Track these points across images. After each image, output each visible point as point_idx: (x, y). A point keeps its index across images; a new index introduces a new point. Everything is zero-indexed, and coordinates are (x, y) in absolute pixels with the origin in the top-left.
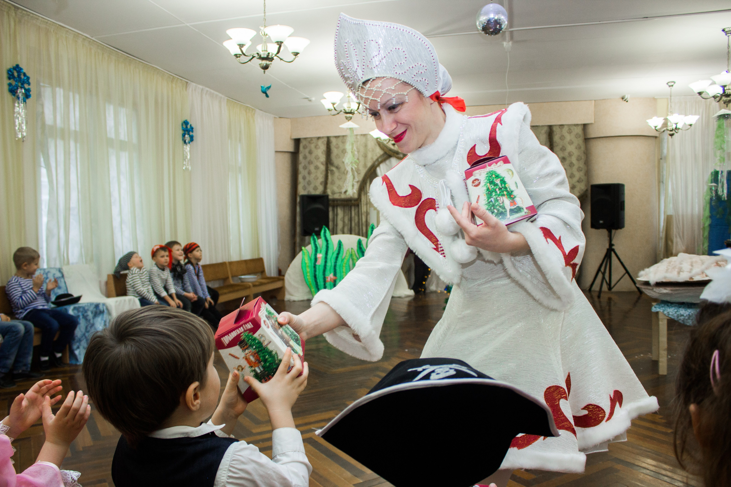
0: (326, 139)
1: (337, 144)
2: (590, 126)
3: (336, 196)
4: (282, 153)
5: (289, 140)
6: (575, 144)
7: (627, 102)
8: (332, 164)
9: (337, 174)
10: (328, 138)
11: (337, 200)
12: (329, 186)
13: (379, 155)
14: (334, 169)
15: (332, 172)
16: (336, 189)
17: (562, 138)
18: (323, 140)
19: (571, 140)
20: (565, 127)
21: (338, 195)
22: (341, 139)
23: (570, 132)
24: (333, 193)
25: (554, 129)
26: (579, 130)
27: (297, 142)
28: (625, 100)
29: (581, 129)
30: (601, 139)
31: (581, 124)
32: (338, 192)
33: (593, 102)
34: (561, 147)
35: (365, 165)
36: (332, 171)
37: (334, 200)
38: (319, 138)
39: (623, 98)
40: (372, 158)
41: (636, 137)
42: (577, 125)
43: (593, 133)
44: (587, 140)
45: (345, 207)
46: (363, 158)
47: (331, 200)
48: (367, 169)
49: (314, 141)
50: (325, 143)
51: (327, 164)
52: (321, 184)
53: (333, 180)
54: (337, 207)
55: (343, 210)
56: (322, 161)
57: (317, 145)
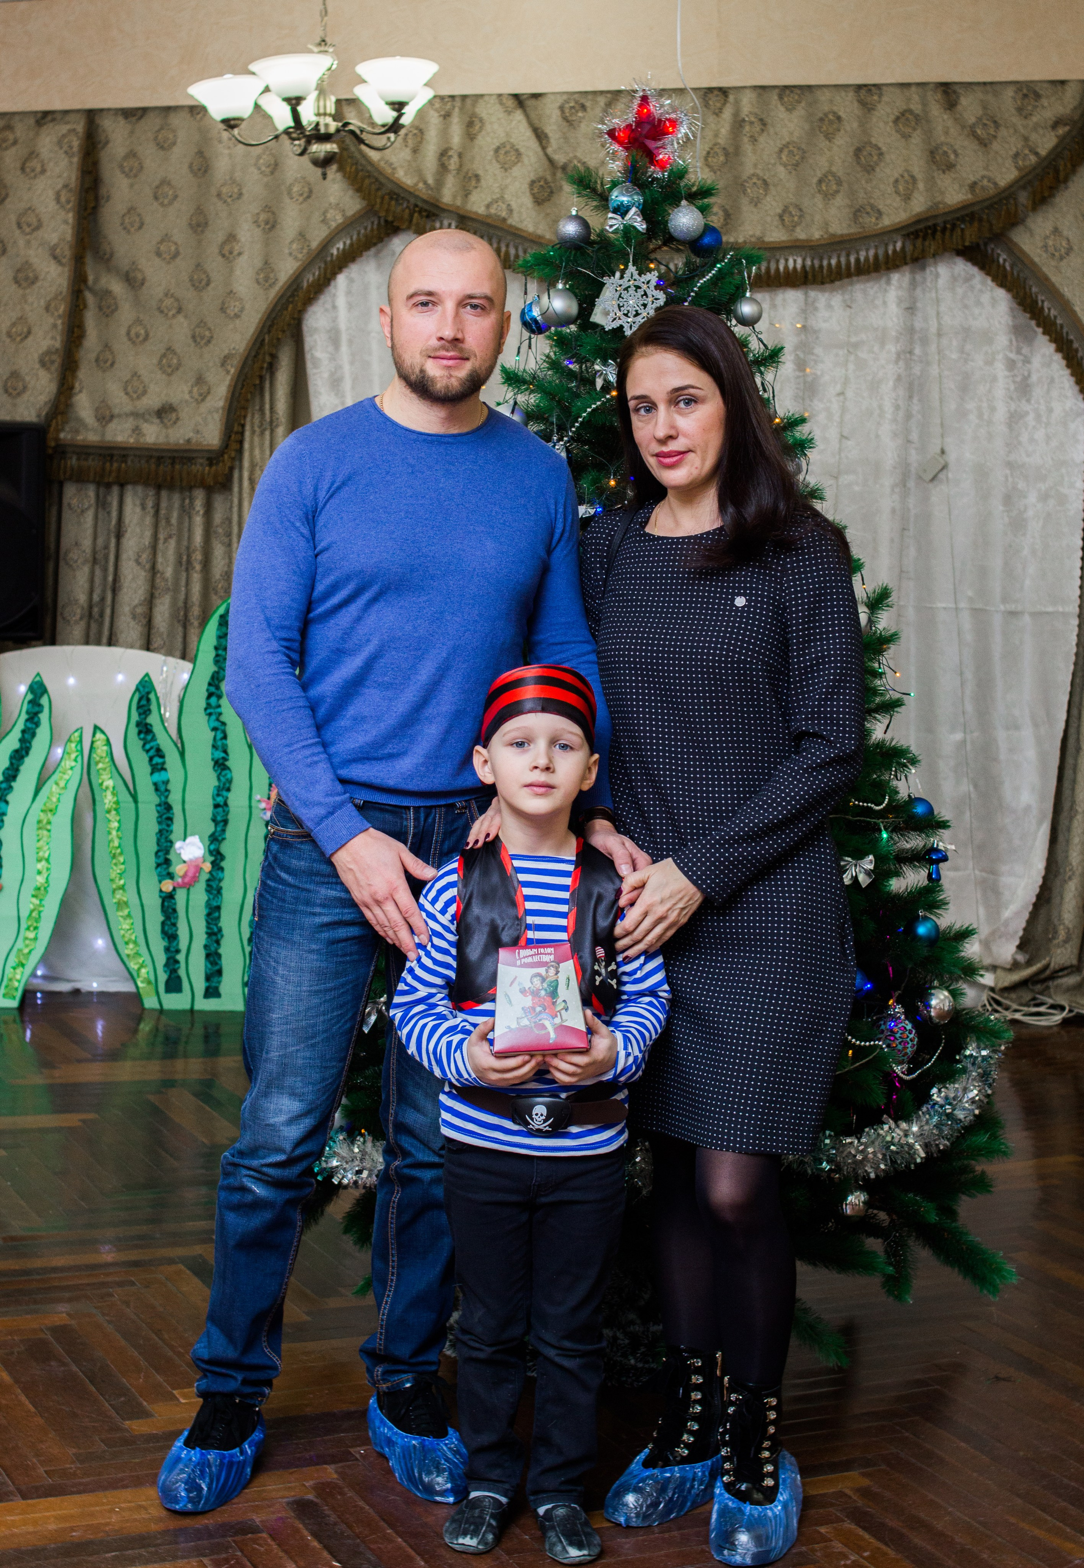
0: (80, 127)
1: (132, 154)
3: (119, 433)
8: (106, 260)
9: (126, 314)
10: (92, 116)
11: (121, 452)
12: (85, 374)
13: (336, 219)
14: (117, 287)
15: (108, 308)
16: (119, 399)
18: (64, 129)
21: (129, 424)
22: (151, 123)
24: (105, 417)
32: (128, 408)
35: (266, 271)
36: (108, 293)
38: (44, 118)
40: (302, 236)
45: (159, 488)
46: (258, 232)
47: (85, 451)
48: (273, 293)
49: (21, 130)
50: (76, 143)
51: (79, 260)
52: (43, 363)
53: (107, 346)
54: (122, 486)
55: (150, 503)
56: (53, 238)
57: (33, 154)
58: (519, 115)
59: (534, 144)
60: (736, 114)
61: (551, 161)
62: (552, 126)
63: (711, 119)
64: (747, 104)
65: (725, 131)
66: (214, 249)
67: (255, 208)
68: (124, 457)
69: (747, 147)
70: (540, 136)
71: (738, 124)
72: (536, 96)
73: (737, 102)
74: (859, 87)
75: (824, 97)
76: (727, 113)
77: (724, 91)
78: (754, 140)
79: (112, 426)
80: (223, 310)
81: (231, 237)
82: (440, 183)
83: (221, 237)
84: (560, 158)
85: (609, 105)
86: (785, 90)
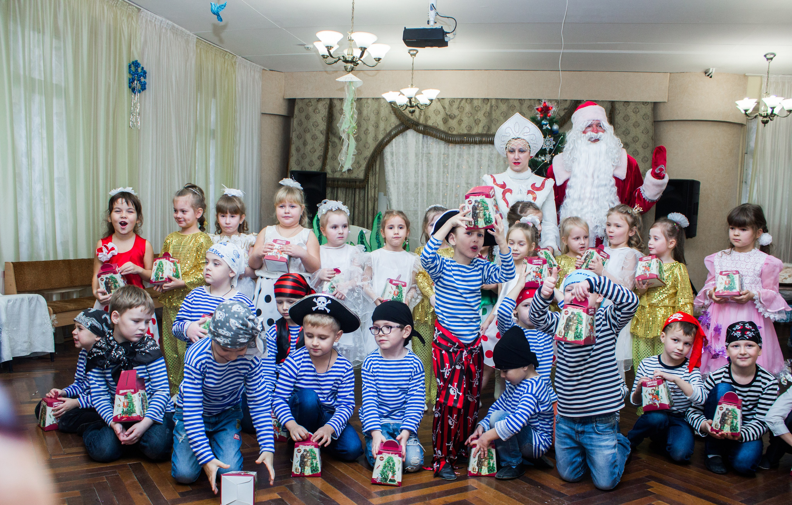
0: (328, 102)
1: (341, 109)
2: (662, 105)
3: (337, 175)
4: (272, 117)
5: (281, 100)
6: (642, 128)
7: (711, 77)
8: (334, 134)
9: (339, 147)
10: (331, 100)
11: (338, 180)
12: (328, 161)
13: (393, 126)
14: (337, 140)
15: (334, 146)
16: (336, 167)
17: (626, 118)
18: (325, 102)
19: (636, 122)
20: (631, 103)
21: (339, 173)
23: (636, 112)
24: (333, 171)
25: (617, 106)
26: (648, 110)
27: (291, 103)
28: (708, 76)
29: (650, 109)
30: (674, 122)
31: (651, 102)
32: (339, 170)
33: (669, 74)
34: (624, 129)
35: (376, 138)
36: (334, 142)
37: (334, 180)
38: (319, 100)
39: (706, 73)
40: (385, 129)
41: (718, 123)
42: (645, 103)
43: (665, 114)
44: (657, 122)
45: (346, 188)
46: (373, 128)
47: (330, 179)
48: (377, 143)
49: (313, 103)
50: (327, 106)
51: (327, 134)
52: (318, 158)
53: (334, 155)
54: (337, 188)
55: (344, 192)
56: (321, 129)
57: (316, 109)
58: (439, 103)
59: (443, 110)
60: (491, 105)
61: (447, 114)
62: (447, 106)
63: (485, 106)
64: (494, 102)
65: (488, 108)
66: (363, 132)
67: (373, 123)
68: (338, 181)
69: (493, 113)
70: (444, 108)
71: (491, 107)
72: (443, 99)
73: (491, 102)
74: (520, 99)
75: (511, 101)
76: (489, 104)
77: (488, 99)
78: (495, 110)
79: (336, 174)
80: (365, 146)
81: (367, 129)
82: (419, 118)
83: (364, 129)
84: (449, 113)
85: (461, 101)
86: (502, 100)
